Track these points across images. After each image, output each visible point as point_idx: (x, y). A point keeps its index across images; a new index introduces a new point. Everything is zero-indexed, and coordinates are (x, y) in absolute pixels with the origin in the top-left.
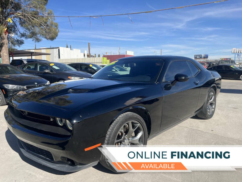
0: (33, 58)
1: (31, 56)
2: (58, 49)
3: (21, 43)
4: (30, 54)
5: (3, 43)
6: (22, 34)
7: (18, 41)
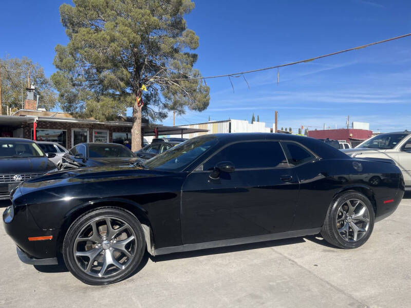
0: (183, 138)
1: (182, 134)
2: (228, 123)
3: (163, 116)
4: (180, 132)
5: (135, 117)
6: (164, 105)
7: (160, 113)
